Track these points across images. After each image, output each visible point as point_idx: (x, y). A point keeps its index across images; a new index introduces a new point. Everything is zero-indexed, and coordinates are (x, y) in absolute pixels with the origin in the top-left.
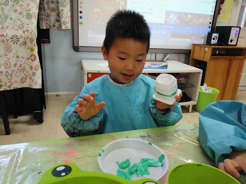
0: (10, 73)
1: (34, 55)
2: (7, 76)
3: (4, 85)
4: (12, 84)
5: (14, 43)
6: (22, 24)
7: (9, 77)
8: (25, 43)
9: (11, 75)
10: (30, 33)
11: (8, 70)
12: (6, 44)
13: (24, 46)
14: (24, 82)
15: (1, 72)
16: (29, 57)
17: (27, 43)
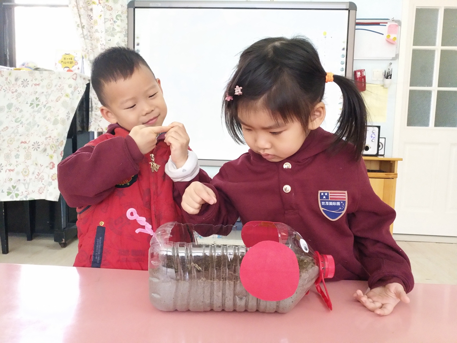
0: (28, 181)
1: (52, 163)
2: (24, 184)
3: (20, 195)
4: (28, 194)
5: (34, 150)
6: (47, 130)
7: (27, 185)
8: (45, 150)
9: (29, 184)
10: (52, 140)
11: (26, 178)
12: (27, 151)
13: (44, 153)
14: (41, 193)
15: (19, 180)
16: (48, 165)
17: (47, 150)
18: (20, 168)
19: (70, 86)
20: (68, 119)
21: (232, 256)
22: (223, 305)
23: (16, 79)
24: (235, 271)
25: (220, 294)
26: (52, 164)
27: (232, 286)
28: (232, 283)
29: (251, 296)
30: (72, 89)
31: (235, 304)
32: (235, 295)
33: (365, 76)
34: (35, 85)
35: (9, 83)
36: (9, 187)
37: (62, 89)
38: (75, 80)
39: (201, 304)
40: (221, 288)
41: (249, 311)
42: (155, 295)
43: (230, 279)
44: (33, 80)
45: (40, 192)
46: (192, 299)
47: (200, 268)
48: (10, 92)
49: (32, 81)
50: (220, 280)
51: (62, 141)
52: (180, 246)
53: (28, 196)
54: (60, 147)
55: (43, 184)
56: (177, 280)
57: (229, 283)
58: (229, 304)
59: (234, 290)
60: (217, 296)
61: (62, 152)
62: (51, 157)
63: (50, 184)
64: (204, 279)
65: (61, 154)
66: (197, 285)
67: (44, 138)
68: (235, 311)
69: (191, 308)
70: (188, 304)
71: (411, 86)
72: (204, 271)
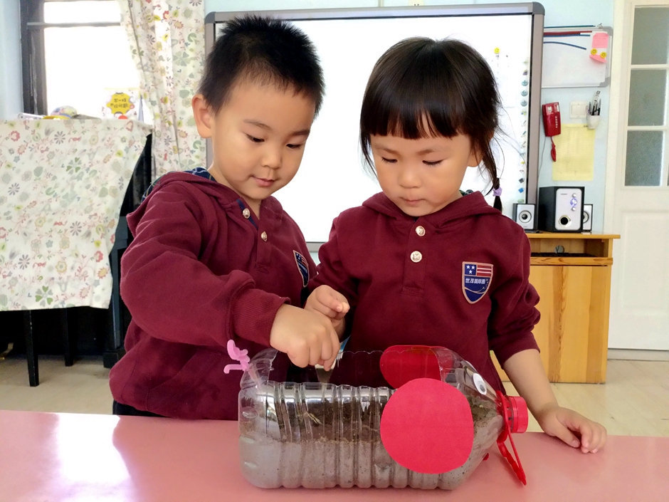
0: (65, 280)
1: (99, 252)
2: (60, 284)
3: (54, 299)
4: (66, 298)
5: (73, 235)
6: (91, 205)
7: (63, 286)
8: (88, 234)
9: (66, 284)
10: (98, 219)
11: (62, 275)
12: (63, 236)
13: (88, 238)
14: (84, 297)
15: (53, 279)
16: (93, 256)
17: (92, 233)
18: (53, 262)
19: (123, 140)
20: (121, 187)
21: (368, 404)
22: (355, 478)
23: (48, 133)
24: (372, 425)
25: (350, 462)
26: (98, 255)
27: (369, 450)
28: (369, 445)
29: (398, 466)
30: (126, 144)
31: (373, 478)
32: (373, 463)
33: (559, 113)
34: (75, 139)
35: (37, 138)
36: (39, 290)
37: (111, 145)
38: (131, 130)
39: (320, 477)
40: (352, 453)
41: (395, 487)
42: (249, 465)
43: (365, 438)
44: (71, 132)
45: (83, 295)
46: (307, 471)
47: (318, 421)
48: (39, 152)
49: (69, 133)
50: (350, 440)
51: (113, 220)
52: (286, 388)
53: (65, 302)
54: (110, 229)
55: (87, 284)
56: (283, 441)
57: (364, 445)
58: (364, 477)
59: (372, 456)
60: (346, 465)
61: (112, 236)
62: (98, 244)
63: (96, 283)
64: (325, 439)
65: (111, 240)
66: (314, 448)
67: (87, 215)
68: (373, 487)
69: (305, 484)
70: (301, 478)
71: (630, 124)
72: (324, 424)
